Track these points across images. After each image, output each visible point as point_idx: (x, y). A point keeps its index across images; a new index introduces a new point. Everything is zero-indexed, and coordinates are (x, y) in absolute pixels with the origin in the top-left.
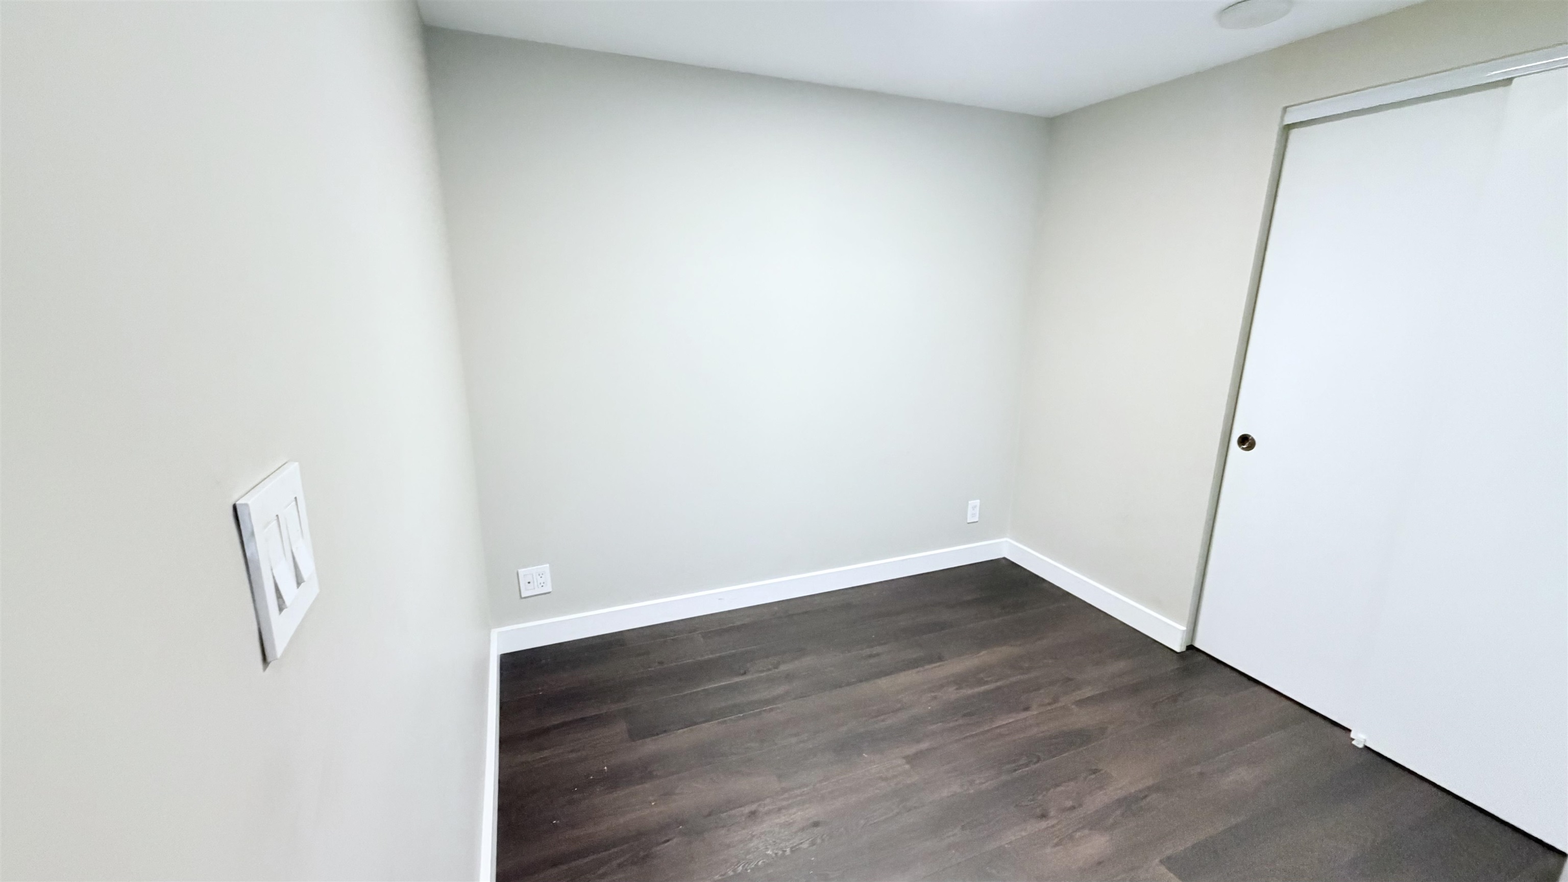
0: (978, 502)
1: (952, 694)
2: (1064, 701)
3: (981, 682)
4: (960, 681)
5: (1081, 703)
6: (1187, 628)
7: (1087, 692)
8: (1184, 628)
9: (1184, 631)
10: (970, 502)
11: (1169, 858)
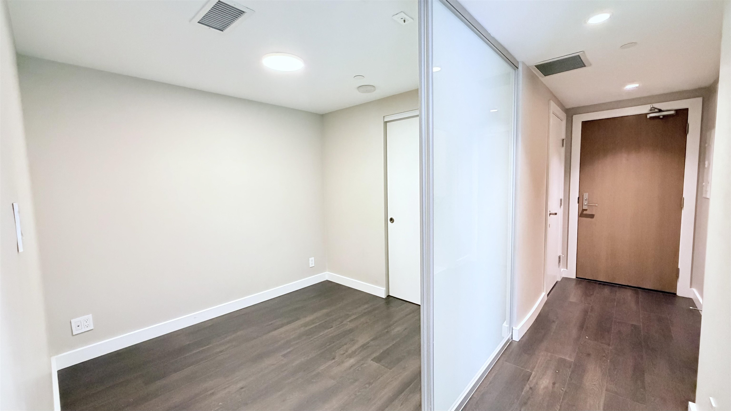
0: (313, 258)
1: (303, 329)
2: (345, 322)
3: (313, 323)
4: (305, 325)
5: (350, 321)
6: (386, 288)
7: (353, 317)
8: (385, 289)
9: (385, 290)
10: (310, 259)
11: (374, 358)
